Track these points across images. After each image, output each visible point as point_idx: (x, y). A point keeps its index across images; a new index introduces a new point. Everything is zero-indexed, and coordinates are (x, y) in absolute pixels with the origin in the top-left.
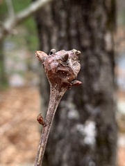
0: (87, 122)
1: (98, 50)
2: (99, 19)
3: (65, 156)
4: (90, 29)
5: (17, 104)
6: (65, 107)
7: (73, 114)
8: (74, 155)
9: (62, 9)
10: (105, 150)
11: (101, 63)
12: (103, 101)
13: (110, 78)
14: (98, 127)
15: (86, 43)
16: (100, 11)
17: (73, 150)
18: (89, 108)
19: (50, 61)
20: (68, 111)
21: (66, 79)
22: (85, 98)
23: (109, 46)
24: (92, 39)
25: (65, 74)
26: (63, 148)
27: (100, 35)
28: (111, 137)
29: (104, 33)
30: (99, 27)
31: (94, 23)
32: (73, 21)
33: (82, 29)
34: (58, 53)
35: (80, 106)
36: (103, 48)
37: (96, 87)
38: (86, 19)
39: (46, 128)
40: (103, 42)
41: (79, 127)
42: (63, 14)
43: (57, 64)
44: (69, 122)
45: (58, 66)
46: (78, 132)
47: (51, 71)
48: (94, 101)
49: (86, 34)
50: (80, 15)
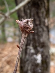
0: (38, 54)
1: (42, 26)
2: (43, 13)
3: (29, 68)
4: (39, 17)
5: (10, 49)
6: (29, 48)
7: (32, 51)
8: (33, 67)
9: (28, 9)
10: (45, 66)
11: (43, 31)
12: (44, 46)
13: (47, 37)
14: (42, 56)
15: (37, 23)
16: (43, 10)
17: (32, 65)
18: (39, 49)
19: (21, 23)
20: (30, 50)
21: (28, 30)
22: (37, 44)
23: (46, 24)
24: (40, 21)
25: (27, 28)
26: (28, 64)
27: (43, 20)
28: (47, 60)
29: (45, 18)
30: (43, 16)
31: (41, 15)
32: (32, 14)
33: (36, 17)
34: (24, 20)
35: (35, 48)
36: (44, 25)
37: (42, 40)
38: (37, 13)
39: (20, 49)
40: (44, 22)
41: (35, 56)
42: (28, 11)
43: (24, 24)
44: (31, 54)
45: (25, 25)
46: (34, 58)
47: (22, 27)
48: (41, 46)
49: (37, 19)
50: (35, 12)
